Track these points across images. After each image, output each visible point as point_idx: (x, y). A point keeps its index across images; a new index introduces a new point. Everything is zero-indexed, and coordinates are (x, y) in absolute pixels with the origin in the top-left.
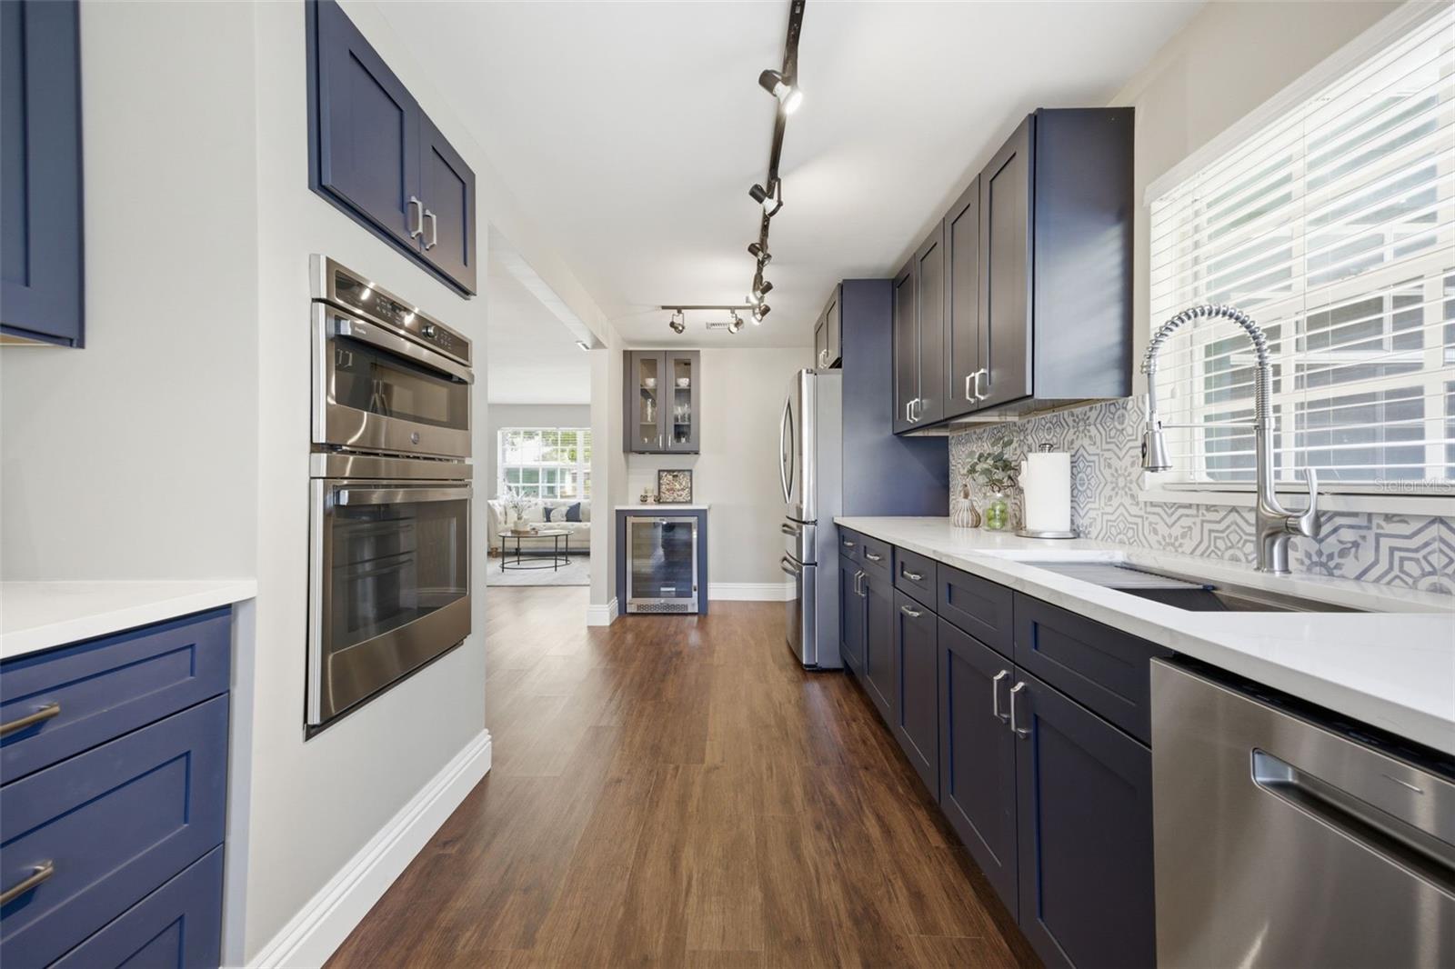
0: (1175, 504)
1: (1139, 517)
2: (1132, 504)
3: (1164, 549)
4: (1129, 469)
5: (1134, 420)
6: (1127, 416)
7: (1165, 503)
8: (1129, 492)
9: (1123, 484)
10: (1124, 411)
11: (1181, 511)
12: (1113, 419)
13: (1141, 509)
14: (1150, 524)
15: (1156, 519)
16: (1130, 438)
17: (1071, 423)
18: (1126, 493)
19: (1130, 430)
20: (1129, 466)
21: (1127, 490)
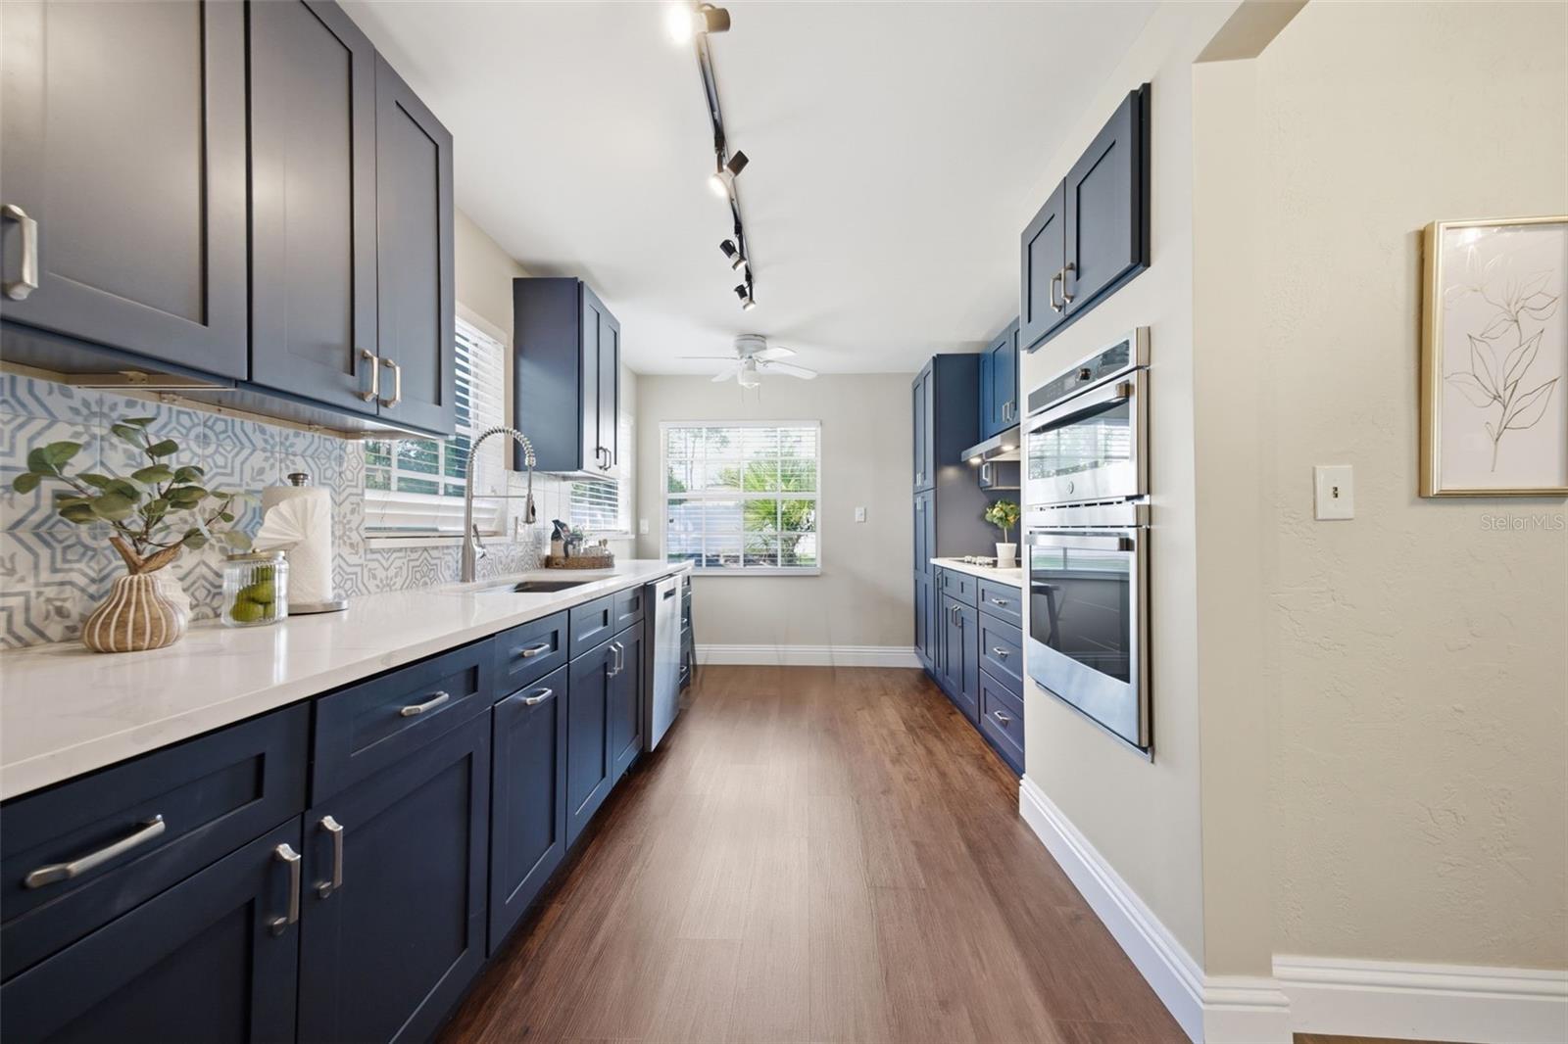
0: (390, 549)
1: (359, 565)
2: (351, 554)
3: (382, 591)
4: (349, 517)
5: (355, 466)
6: (346, 459)
7: (383, 549)
8: (348, 541)
9: (341, 532)
10: (342, 452)
11: (395, 555)
12: (329, 457)
13: (360, 557)
14: (370, 570)
15: (375, 565)
16: (349, 483)
17: (260, 444)
18: (345, 542)
19: (349, 475)
20: (348, 513)
21: (345, 538)
